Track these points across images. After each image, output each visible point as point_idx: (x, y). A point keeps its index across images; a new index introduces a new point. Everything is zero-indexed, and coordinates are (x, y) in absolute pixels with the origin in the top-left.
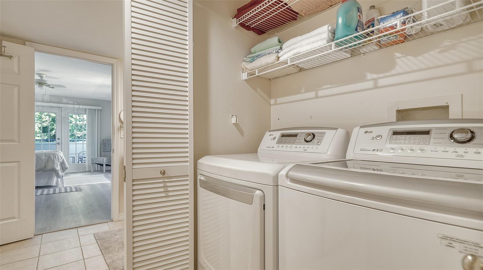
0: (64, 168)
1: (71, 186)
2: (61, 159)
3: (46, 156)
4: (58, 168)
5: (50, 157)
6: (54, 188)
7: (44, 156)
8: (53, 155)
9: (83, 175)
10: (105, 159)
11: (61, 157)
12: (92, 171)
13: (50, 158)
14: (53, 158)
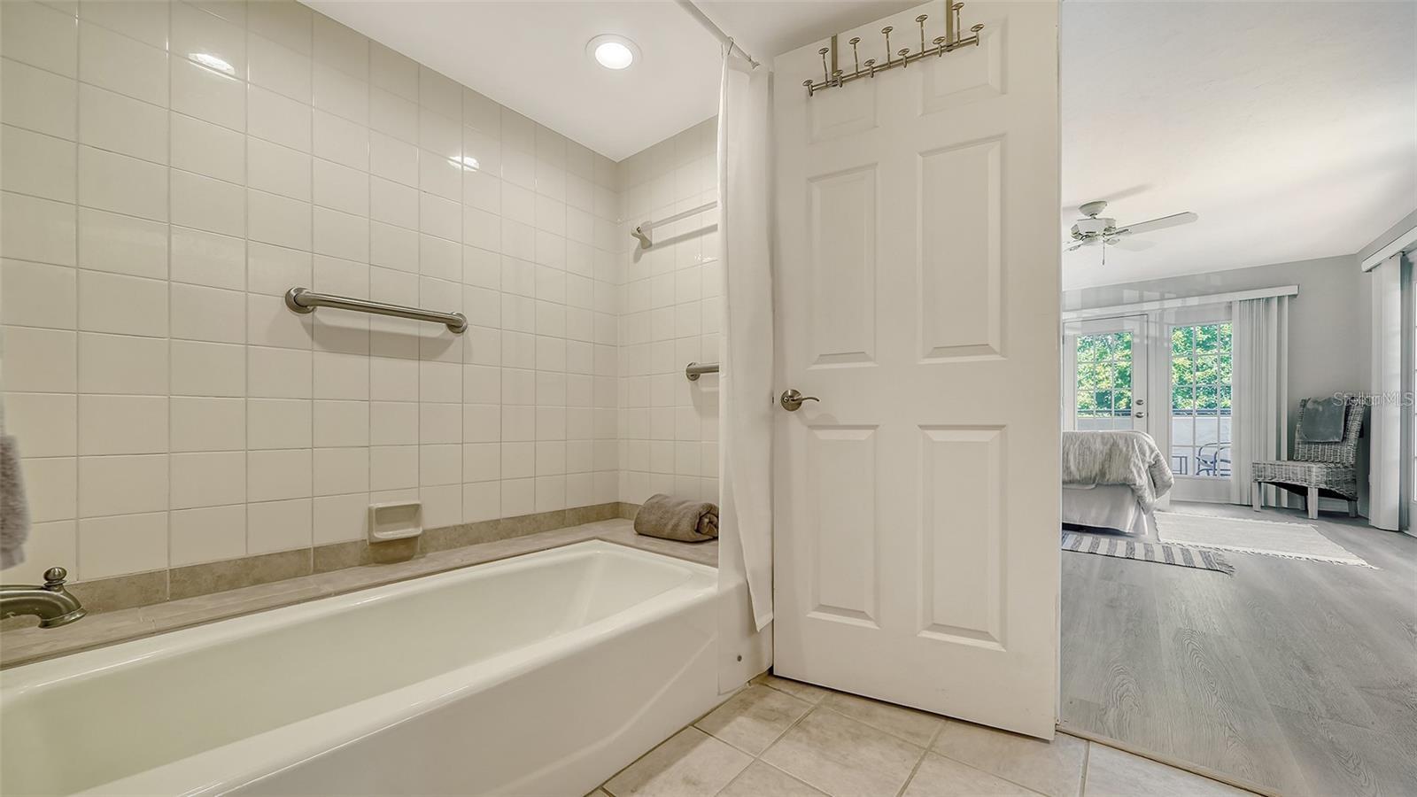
0: (1158, 484)
1: (1186, 544)
2: (1152, 453)
3: (1104, 444)
4: (1142, 480)
5: (1115, 444)
6: (1129, 539)
7: (1099, 440)
8: (1126, 439)
9: (1224, 516)
10: (1314, 470)
11: (1150, 446)
12: (1257, 506)
13: (1115, 450)
14: (1124, 449)
